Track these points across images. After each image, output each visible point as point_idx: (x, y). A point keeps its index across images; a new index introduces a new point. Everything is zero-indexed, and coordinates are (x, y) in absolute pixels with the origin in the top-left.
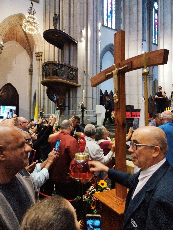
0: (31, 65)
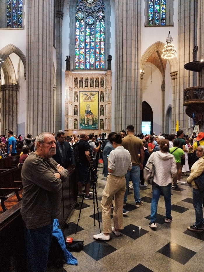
0: (164, 81)
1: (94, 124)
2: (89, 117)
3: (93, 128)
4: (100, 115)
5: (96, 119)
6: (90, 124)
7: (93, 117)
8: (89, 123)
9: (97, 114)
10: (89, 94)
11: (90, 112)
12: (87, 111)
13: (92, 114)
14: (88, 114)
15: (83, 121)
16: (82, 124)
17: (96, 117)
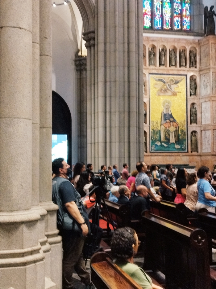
1: (179, 141)
2: (169, 127)
3: (178, 149)
4: (191, 123)
5: (182, 131)
6: (171, 141)
7: (177, 127)
8: (169, 140)
9: (184, 121)
10: (167, 81)
11: (171, 116)
12: (165, 115)
13: (174, 121)
14: (168, 121)
15: (158, 135)
16: (155, 141)
17: (183, 126)
